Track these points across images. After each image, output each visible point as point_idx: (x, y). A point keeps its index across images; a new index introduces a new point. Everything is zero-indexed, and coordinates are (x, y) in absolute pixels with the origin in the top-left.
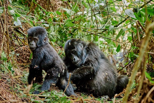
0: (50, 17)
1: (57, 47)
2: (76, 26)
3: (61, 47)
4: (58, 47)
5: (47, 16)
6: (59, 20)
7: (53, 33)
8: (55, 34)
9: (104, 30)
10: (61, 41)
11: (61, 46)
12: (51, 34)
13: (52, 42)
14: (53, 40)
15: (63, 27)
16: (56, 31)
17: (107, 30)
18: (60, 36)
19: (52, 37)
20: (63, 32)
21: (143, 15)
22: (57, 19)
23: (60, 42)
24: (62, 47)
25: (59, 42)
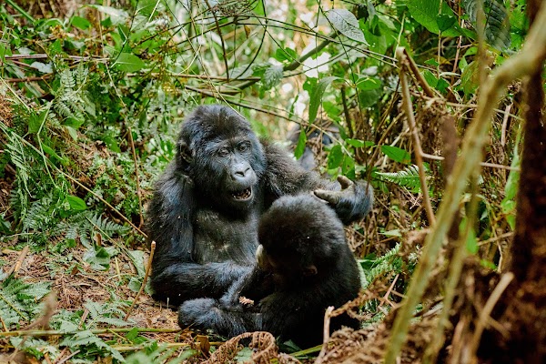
0: (50, 36)
1: (84, 145)
2: (149, 70)
3: (99, 147)
4: (88, 147)
5: (42, 33)
6: (85, 47)
7: (70, 96)
8: (77, 99)
9: (248, 82)
10: (98, 124)
11: (100, 142)
12: (64, 99)
13: (68, 127)
14: (70, 122)
15: (107, 74)
16: (80, 88)
17: (258, 80)
18: (93, 106)
19: (68, 110)
20: (107, 91)
21: (385, 27)
22: (78, 45)
23: (95, 130)
24: (104, 145)
25: (90, 128)
